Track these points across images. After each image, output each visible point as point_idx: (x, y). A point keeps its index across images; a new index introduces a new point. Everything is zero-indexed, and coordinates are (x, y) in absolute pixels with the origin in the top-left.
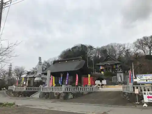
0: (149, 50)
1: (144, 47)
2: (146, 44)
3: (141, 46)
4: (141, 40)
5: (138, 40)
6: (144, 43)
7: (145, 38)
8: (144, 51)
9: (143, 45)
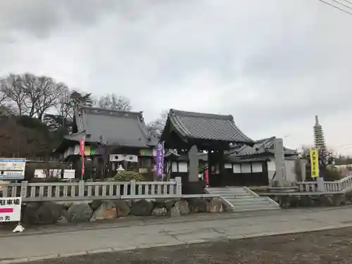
0: (31, 106)
1: (21, 95)
2: (28, 92)
3: (14, 92)
4: (19, 79)
5: (12, 76)
6: (25, 87)
7: (29, 78)
8: (19, 105)
9: (20, 92)
